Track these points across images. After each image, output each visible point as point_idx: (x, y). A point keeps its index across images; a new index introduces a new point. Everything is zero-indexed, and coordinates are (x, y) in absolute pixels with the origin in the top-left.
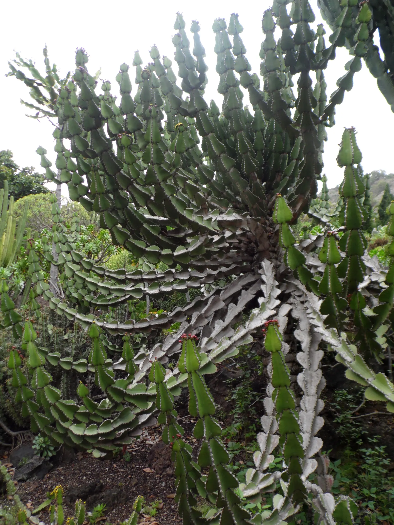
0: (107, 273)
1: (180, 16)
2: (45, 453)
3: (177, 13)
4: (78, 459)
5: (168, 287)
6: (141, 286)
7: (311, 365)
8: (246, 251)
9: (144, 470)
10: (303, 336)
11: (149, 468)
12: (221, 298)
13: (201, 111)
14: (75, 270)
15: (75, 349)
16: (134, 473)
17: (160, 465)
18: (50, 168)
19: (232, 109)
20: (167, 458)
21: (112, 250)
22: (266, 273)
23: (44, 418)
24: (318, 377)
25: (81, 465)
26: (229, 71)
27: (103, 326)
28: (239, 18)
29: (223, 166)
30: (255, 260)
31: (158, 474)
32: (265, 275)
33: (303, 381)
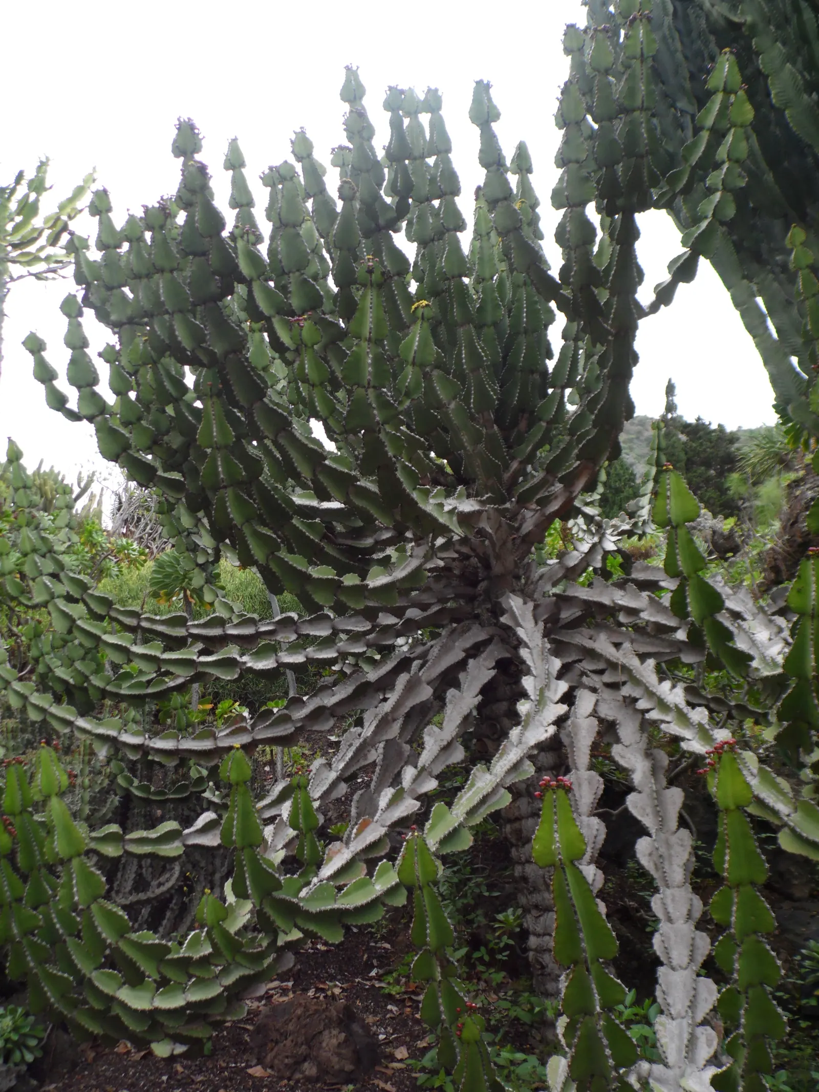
0: (144, 624)
1: (351, 74)
2: (17, 1056)
3: (348, 69)
4: (86, 1060)
5: (295, 653)
6: (233, 651)
7: (662, 823)
8: (462, 576)
9: (250, 1071)
10: (632, 758)
11: (259, 1067)
12: (423, 679)
13: (396, 278)
14: (75, 616)
15: (90, 802)
16: (228, 1083)
17: (287, 1057)
18: (55, 383)
19: (453, 277)
20: (301, 1039)
21: (108, 569)
22: (522, 623)
23: (61, 977)
24: (682, 846)
25: (98, 1076)
26: (447, 197)
27: (143, 745)
28: (491, 91)
29: (438, 396)
30: (480, 595)
31: (281, 1078)
32: (521, 626)
33: (650, 855)
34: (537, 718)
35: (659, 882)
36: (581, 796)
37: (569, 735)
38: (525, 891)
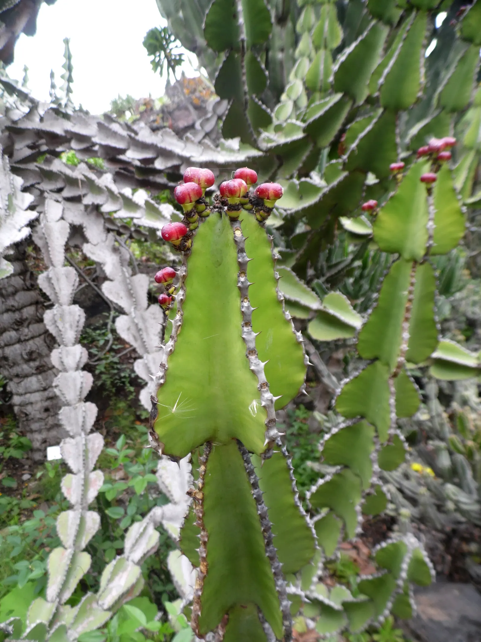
7: (135, 303)
33: (129, 329)
34: (8, 221)
35: (140, 351)
36: (60, 289)
37: (43, 238)
38: (7, 367)
